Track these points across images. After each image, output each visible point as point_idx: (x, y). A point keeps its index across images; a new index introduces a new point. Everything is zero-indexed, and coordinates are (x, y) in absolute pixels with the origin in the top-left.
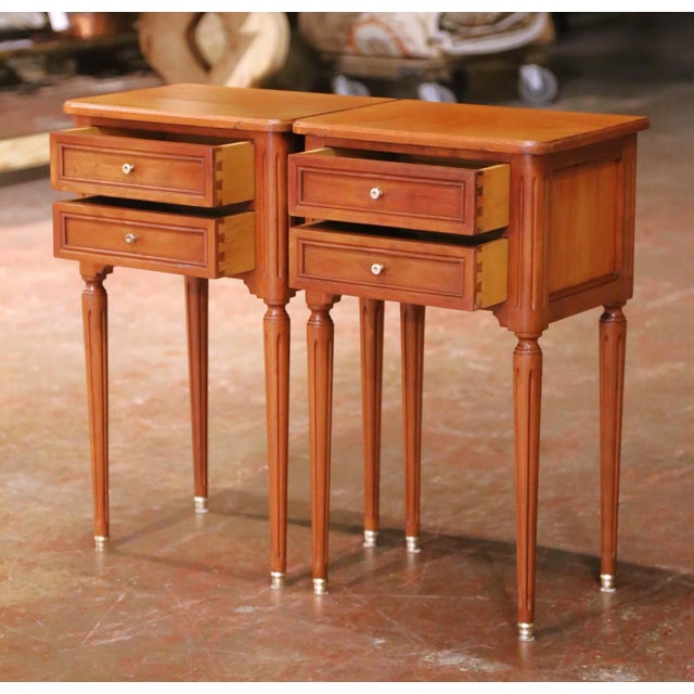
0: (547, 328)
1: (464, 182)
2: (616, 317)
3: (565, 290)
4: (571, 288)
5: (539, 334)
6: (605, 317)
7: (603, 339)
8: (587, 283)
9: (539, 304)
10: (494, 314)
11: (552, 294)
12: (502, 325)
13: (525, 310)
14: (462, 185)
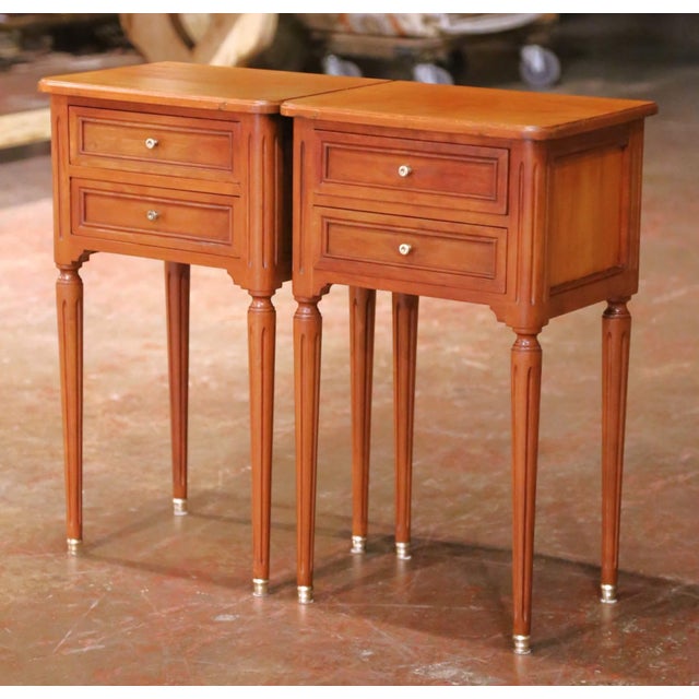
0: (547, 323)
1: (496, 159)
2: (621, 313)
3: (566, 284)
4: (574, 281)
5: (539, 330)
6: (608, 313)
7: (607, 336)
8: (590, 276)
9: (539, 298)
10: (491, 308)
11: (552, 289)
12: (500, 320)
13: (524, 305)
14: (495, 162)
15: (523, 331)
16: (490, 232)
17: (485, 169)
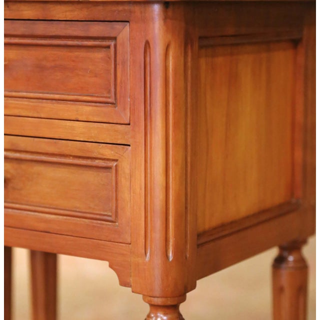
0: (193, 287)
1: (115, 38)
2: (295, 261)
4: (233, 223)
5: (182, 298)
6: (279, 262)
7: (278, 290)
8: (255, 215)
9: (179, 252)
10: (111, 266)
11: (199, 235)
12: (124, 283)
13: (158, 260)
14: (112, 43)
15: (158, 301)
16: (107, 152)
17: (99, 55)
